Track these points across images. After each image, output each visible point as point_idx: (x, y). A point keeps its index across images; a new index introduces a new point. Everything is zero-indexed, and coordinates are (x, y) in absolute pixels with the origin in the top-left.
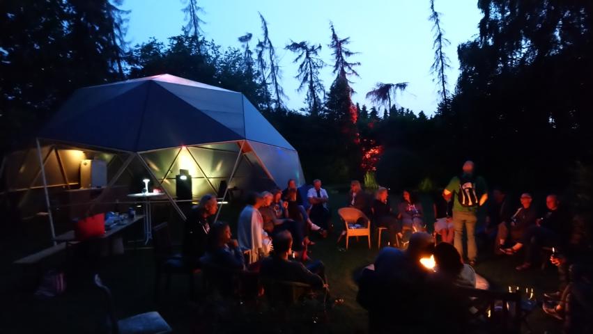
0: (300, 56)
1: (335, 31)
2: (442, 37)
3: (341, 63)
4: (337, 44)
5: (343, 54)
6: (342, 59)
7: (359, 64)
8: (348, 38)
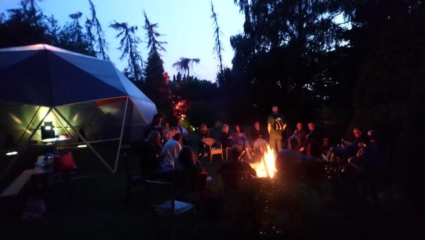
0: (121, 33)
1: (147, 17)
2: (219, 30)
3: (152, 42)
4: (150, 27)
5: (154, 35)
6: (153, 38)
7: (166, 43)
8: (157, 24)
